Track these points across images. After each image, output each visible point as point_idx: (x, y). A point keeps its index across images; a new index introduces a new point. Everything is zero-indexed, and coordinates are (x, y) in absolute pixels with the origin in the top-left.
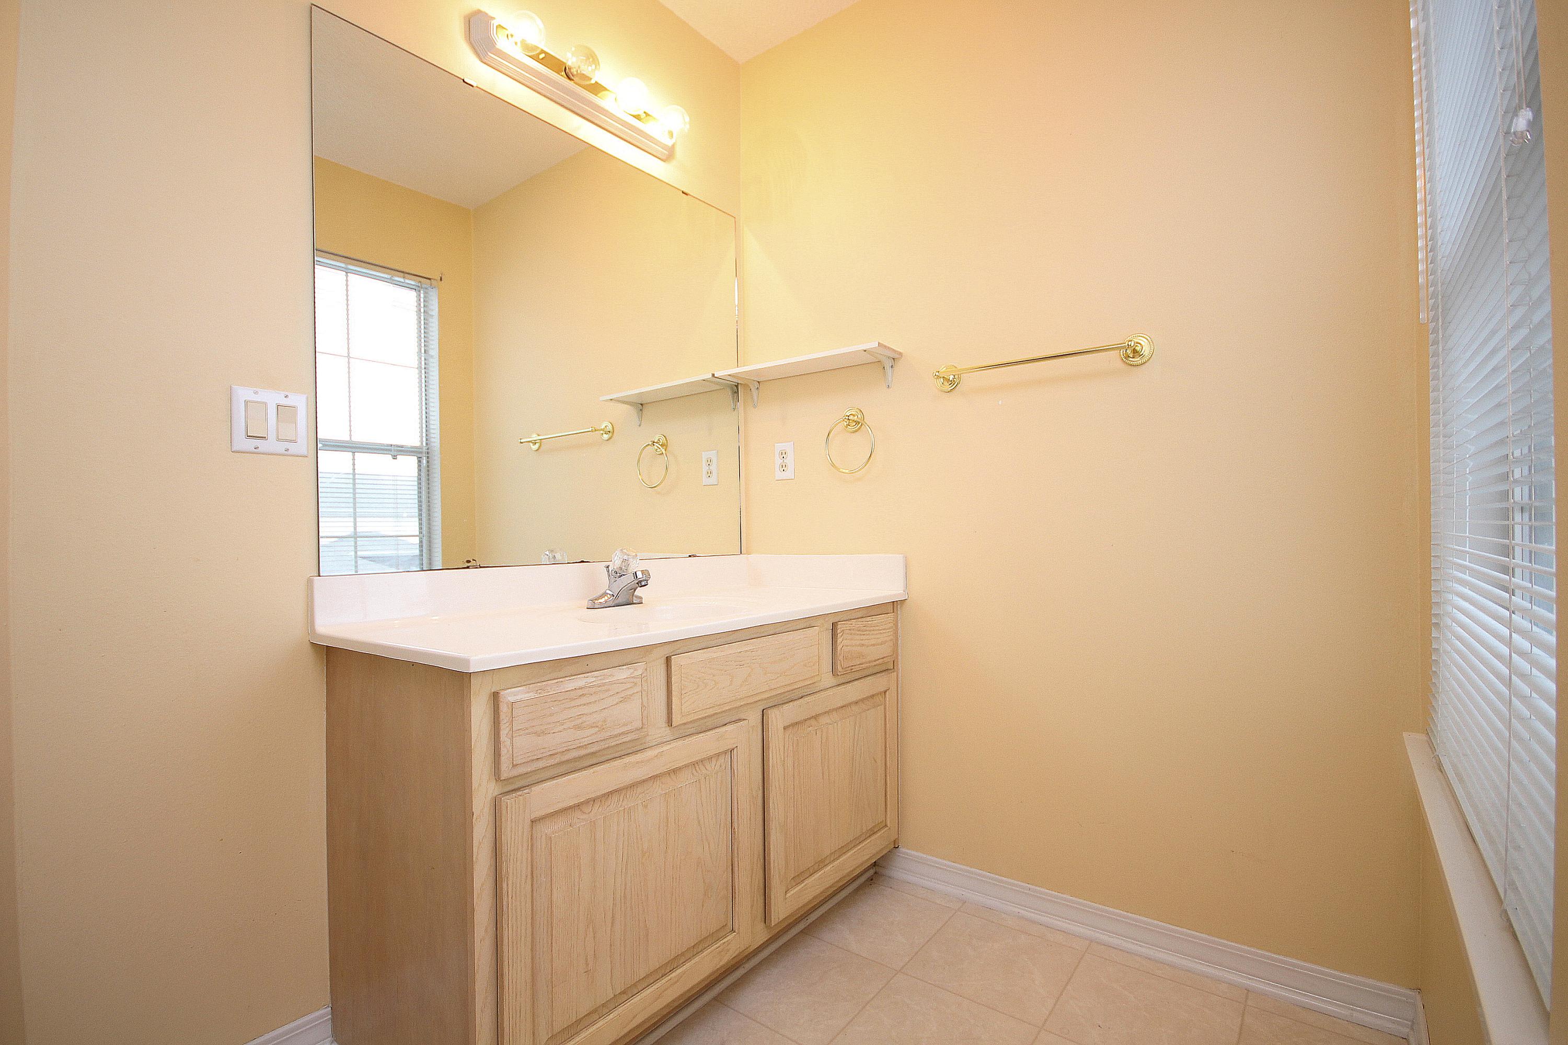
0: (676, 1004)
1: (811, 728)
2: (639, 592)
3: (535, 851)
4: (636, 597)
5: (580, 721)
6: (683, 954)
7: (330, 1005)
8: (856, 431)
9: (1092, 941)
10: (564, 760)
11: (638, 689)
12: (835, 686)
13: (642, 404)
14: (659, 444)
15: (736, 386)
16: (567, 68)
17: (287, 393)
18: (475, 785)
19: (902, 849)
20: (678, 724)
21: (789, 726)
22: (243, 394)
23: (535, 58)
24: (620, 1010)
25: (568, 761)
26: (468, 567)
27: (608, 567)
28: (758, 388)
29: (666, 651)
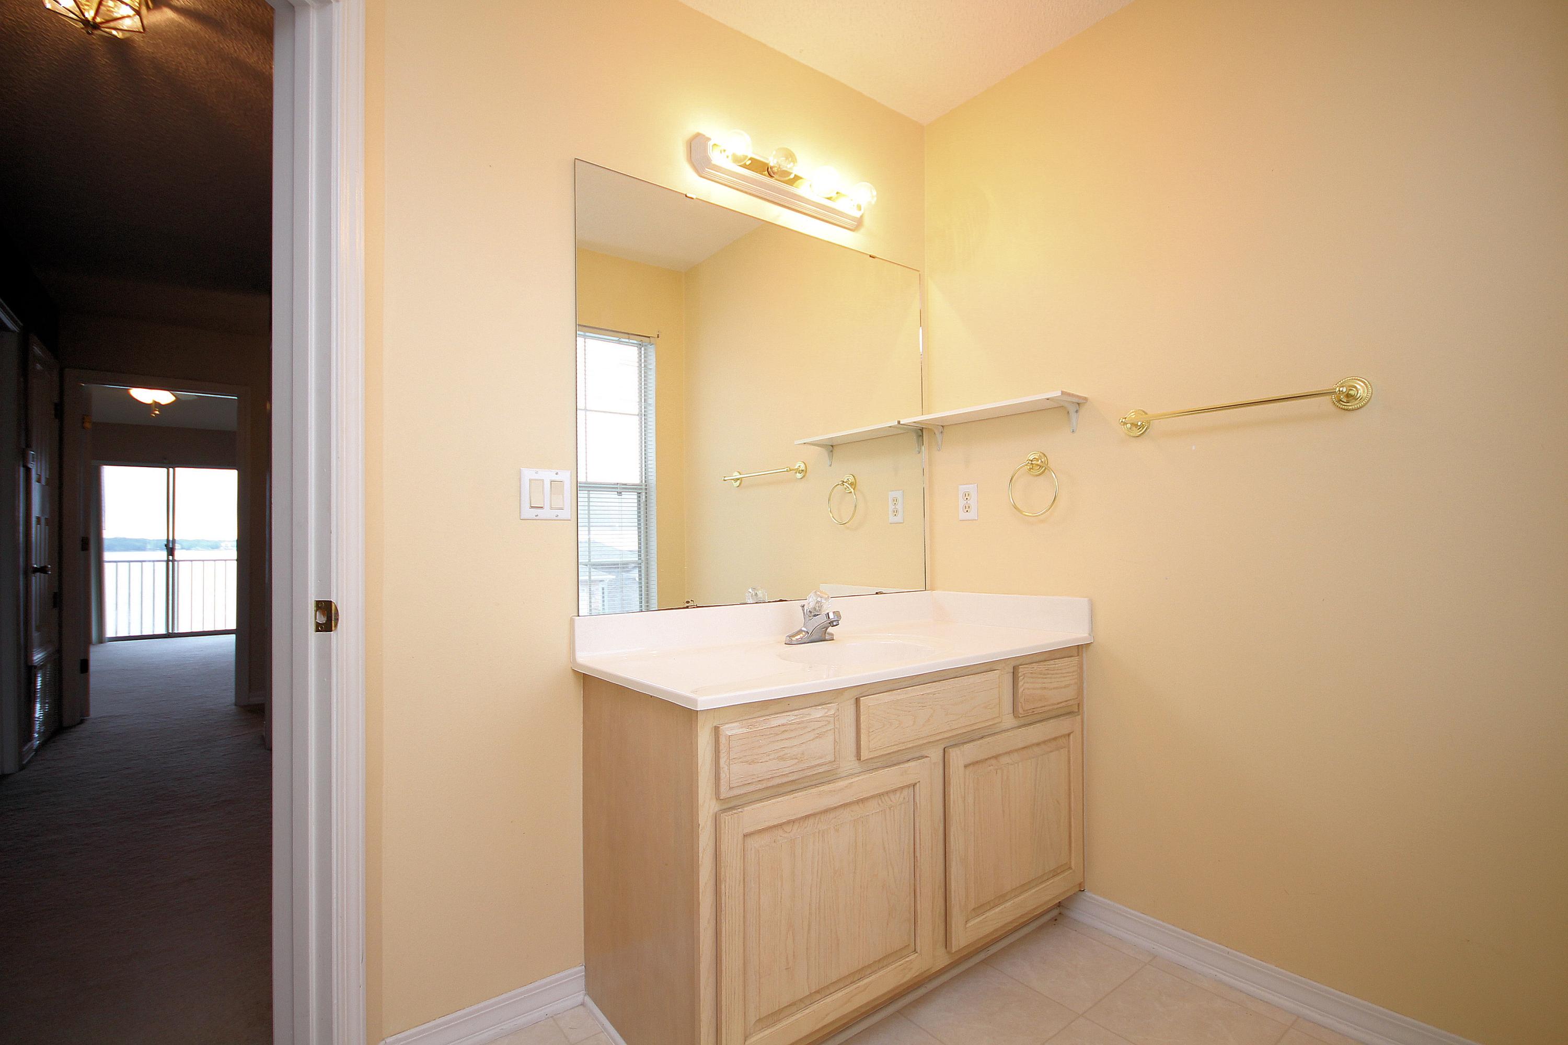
0: (863, 1010)
1: (992, 767)
2: (830, 630)
3: (746, 860)
4: (828, 634)
5: (783, 753)
6: (869, 966)
7: (584, 964)
8: (1040, 475)
9: (1298, 1017)
10: (769, 785)
11: (831, 726)
12: (1015, 728)
13: (832, 446)
14: (848, 484)
15: (921, 430)
16: (769, 168)
17: (557, 471)
18: (700, 802)
19: (1088, 893)
20: (866, 758)
21: (970, 764)
22: (528, 474)
23: (745, 166)
24: (815, 1007)
25: (772, 787)
26: (687, 607)
27: (803, 606)
28: (941, 432)
29: (855, 693)
